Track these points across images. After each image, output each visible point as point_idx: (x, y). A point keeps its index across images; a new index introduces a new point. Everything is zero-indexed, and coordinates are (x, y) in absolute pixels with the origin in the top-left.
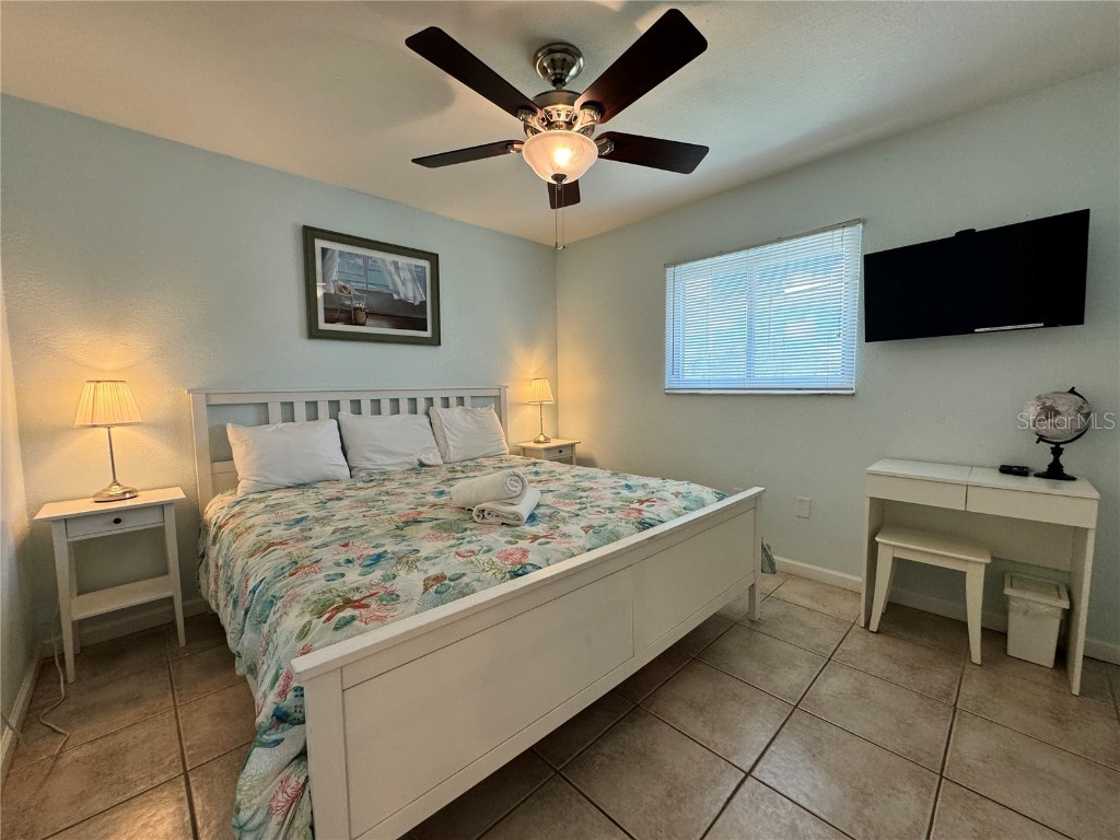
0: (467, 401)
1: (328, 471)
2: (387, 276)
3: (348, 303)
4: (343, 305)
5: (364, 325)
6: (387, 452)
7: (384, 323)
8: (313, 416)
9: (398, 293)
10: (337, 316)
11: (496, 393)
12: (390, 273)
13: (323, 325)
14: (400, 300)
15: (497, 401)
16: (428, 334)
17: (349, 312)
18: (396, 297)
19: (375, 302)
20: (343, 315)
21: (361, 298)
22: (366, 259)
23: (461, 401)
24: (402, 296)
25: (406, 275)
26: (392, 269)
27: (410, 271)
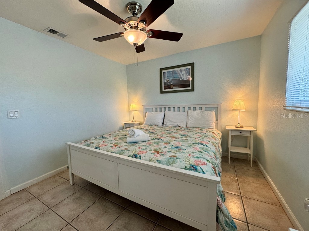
0: (203, 108)
1: (158, 124)
2: (178, 74)
3: (169, 84)
4: (168, 85)
5: (172, 89)
6: (171, 121)
7: (177, 87)
8: (161, 111)
9: (181, 78)
10: (166, 87)
11: (216, 106)
12: (179, 73)
13: (164, 90)
14: (182, 80)
15: (217, 109)
16: (190, 88)
17: (169, 86)
18: (181, 79)
19: (175, 82)
20: (168, 87)
21: (172, 82)
22: (173, 71)
23: (201, 108)
24: (182, 79)
25: (184, 72)
26: (180, 72)
27: (185, 71)
